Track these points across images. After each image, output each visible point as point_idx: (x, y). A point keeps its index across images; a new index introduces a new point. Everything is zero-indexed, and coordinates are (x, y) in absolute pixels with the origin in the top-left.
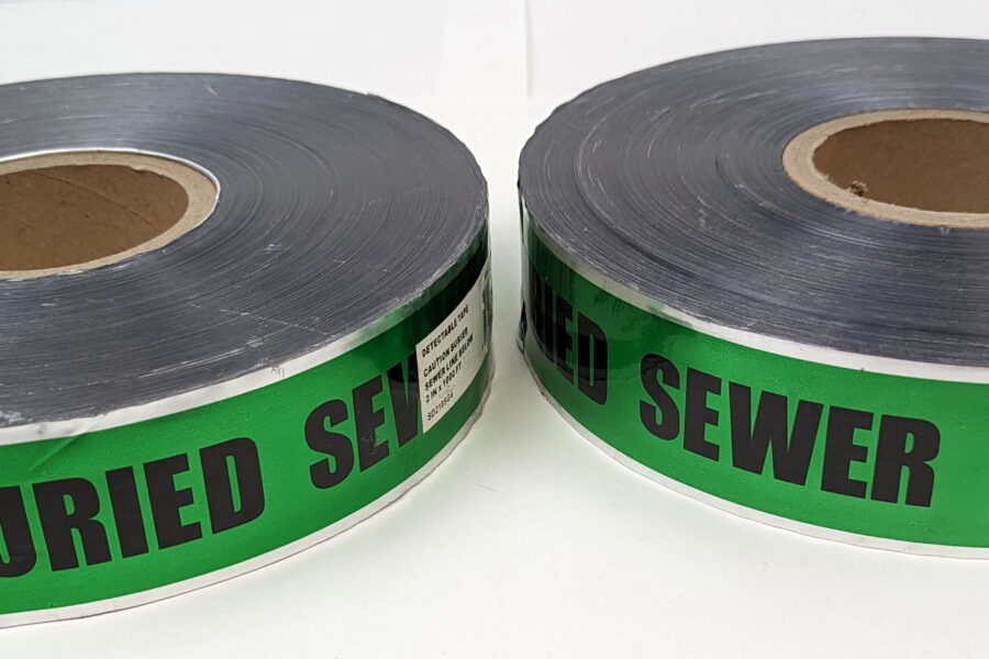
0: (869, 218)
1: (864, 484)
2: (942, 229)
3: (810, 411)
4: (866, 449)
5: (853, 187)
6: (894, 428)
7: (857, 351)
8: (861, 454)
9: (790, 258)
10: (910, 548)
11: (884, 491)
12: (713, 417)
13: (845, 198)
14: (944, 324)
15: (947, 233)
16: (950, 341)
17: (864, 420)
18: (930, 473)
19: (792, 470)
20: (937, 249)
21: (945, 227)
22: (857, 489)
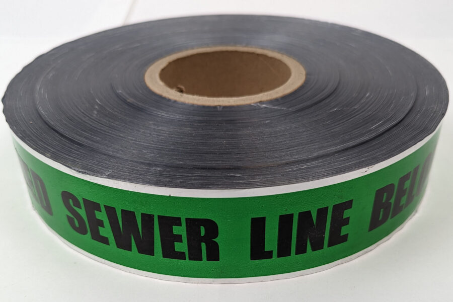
0: (183, 104)
1: (184, 253)
2: (218, 107)
3: (148, 219)
4: (181, 236)
5: (178, 88)
6: (193, 225)
7: (165, 186)
8: (179, 238)
9: (137, 130)
10: (213, 281)
11: (195, 255)
12: (101, 223)
13: (172, 94)
14: (214, 164)
15: (221, 109)
16: (217, 174)
17: (177, 221)
18: (216, 244)
19: (146, 248)
20: (214, 119)
21: (220, 106)
22: (181, 256)
